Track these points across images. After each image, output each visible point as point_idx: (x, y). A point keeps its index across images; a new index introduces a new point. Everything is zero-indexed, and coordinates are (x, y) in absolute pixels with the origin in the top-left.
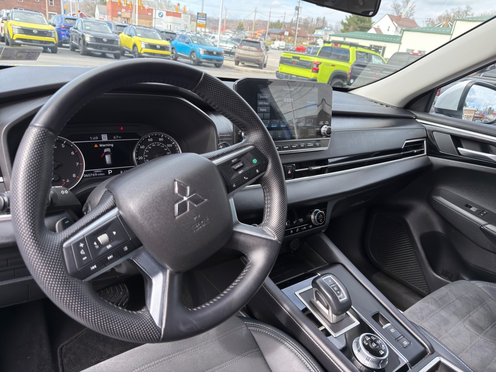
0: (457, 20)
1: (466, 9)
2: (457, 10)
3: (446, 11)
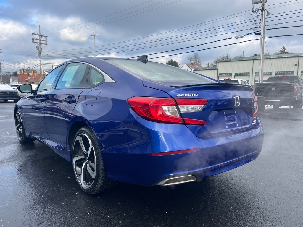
0: (218, 62)
1: (227, 56)
2: (223, 57)
3: (217, 58)
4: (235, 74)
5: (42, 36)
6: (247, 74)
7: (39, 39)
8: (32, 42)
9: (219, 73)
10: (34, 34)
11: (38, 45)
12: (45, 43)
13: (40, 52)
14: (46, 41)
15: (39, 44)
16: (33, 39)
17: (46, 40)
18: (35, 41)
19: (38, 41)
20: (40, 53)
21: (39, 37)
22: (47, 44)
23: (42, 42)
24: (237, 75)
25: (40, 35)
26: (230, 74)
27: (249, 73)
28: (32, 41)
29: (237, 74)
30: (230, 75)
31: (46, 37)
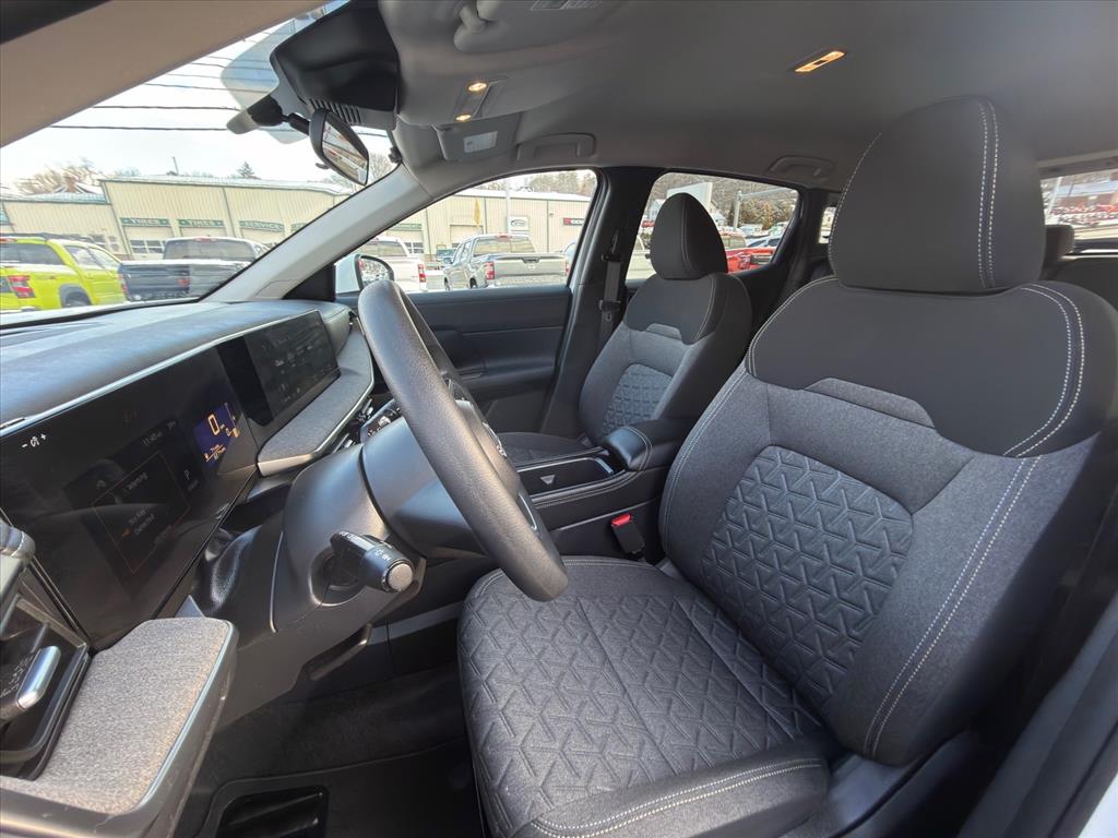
4: (180, 221)
6: (219, 224)
9: (119, 216)
24: (183, 224)
26: (161, 221)
27: (221, 222)
29: (187, 223)
30: (164, 224)
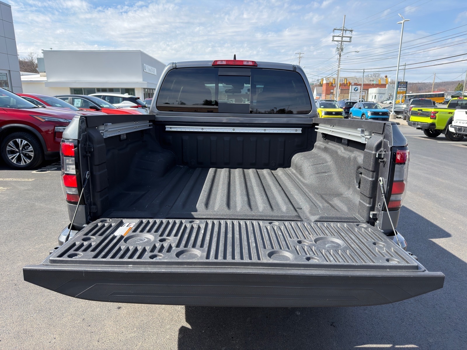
5: (346, 30)
7: (341, 35)
8: (333, 41)
10: (335, 29)
11: (339, 45)
12: (349, 40)
13: (340, 54)
14: (351, 38)
15: (340, 42)
16: (334, 36)
17: (351, 36)
18: (336, 39)
19: (339, 39)
20: (340, 56)
21: (342, 32)
22: (350, 42)
23: (344, 39)
25: (344, 30)
28: (332, 39)
31: (351, 31)
